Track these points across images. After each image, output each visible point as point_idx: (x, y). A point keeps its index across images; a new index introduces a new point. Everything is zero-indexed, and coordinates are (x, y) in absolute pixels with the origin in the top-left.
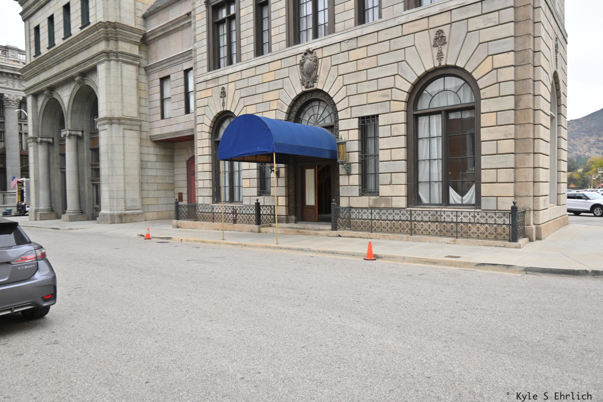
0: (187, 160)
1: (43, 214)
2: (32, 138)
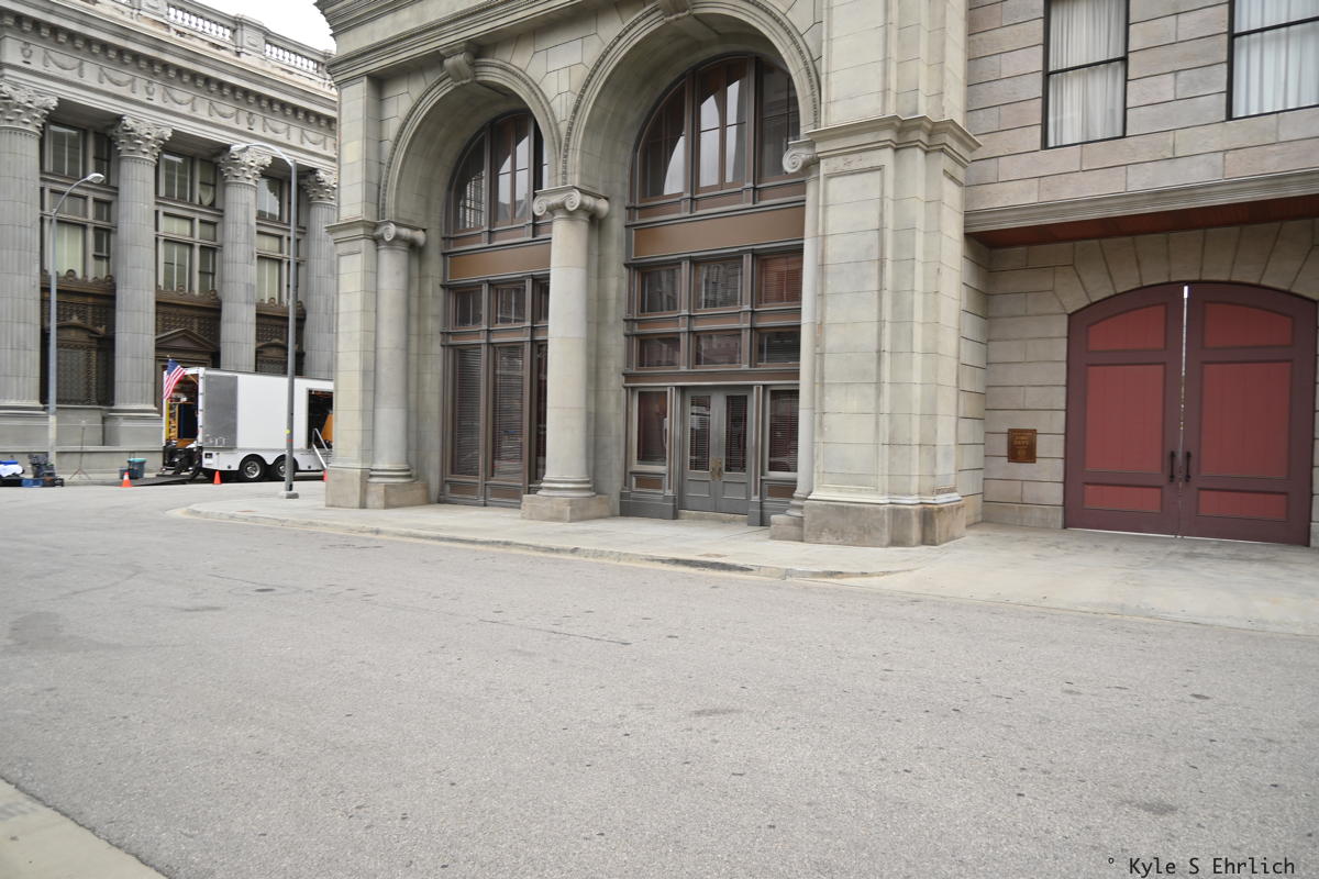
0: (1070, 312)
1: (393, 486)
2: (363, 223)
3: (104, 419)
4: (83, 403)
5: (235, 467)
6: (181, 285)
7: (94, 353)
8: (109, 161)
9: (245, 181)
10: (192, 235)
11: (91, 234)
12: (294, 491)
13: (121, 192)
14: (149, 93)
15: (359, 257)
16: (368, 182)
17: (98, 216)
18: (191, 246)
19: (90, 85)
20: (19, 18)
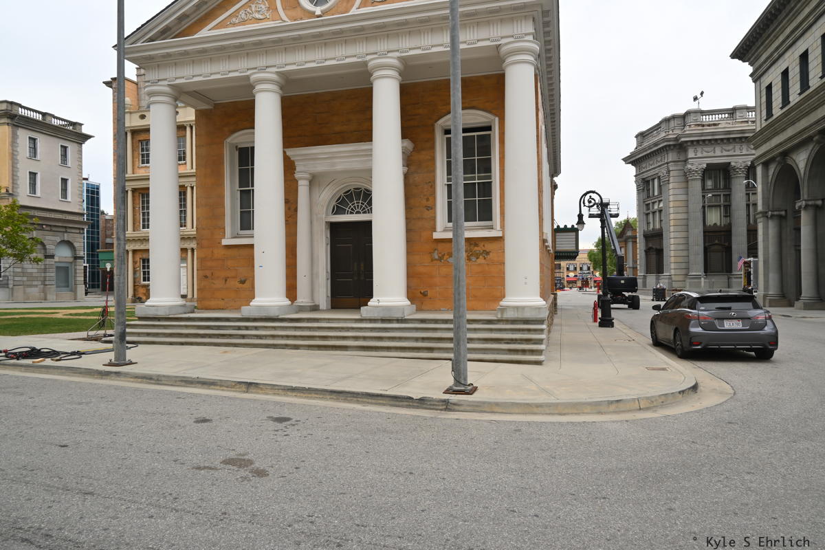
1: (773, 300)
2: (761, 212)
3: (728, 279)
7: (724, 253)
8: (729, 178)
11: (722, 208)
13: (733, 190)
14: (741, 150)
15: (763, 223)
17: (725, 201)
19: (718, 156)
20: (692, 141)
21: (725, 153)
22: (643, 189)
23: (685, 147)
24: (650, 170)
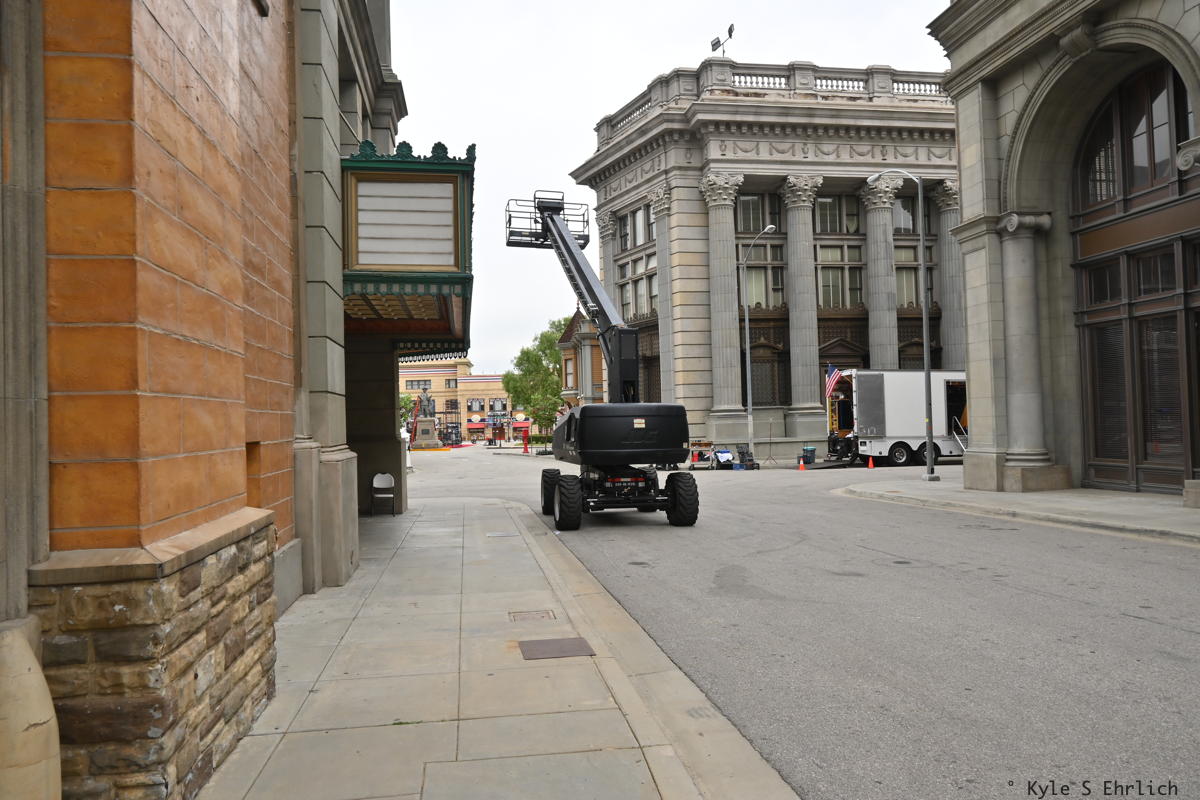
1: (1031, 470)
2: (986, 220)
3: (785, 416)
4: (770, 404)
5: (885, 453)
6: (836, 302)
7: (776, 365)
8: (779, 213)
9: (882, 205)
10: (842, 259)
11: (770, 272)
12: (934, 475)
13: (790, 236)
14: (804, 153)
15: (983, 253)
16: (988, 180)
17: (774, 258)
18: (842, 269)
19: (764, 159)
20: (717, 124)
21: (777, 157)
22: (614, 235)
23: (701, 140)
24: (628, 192)
